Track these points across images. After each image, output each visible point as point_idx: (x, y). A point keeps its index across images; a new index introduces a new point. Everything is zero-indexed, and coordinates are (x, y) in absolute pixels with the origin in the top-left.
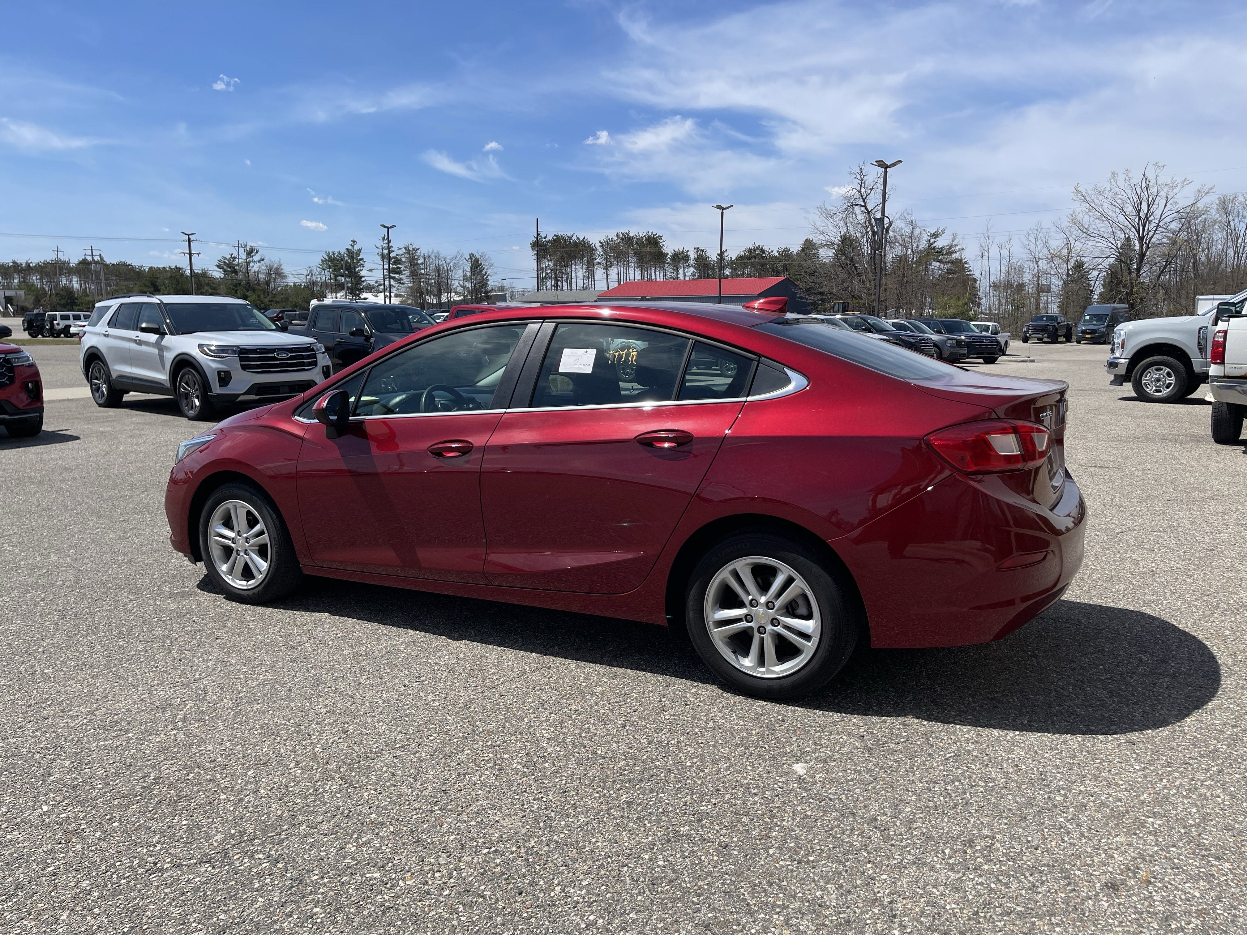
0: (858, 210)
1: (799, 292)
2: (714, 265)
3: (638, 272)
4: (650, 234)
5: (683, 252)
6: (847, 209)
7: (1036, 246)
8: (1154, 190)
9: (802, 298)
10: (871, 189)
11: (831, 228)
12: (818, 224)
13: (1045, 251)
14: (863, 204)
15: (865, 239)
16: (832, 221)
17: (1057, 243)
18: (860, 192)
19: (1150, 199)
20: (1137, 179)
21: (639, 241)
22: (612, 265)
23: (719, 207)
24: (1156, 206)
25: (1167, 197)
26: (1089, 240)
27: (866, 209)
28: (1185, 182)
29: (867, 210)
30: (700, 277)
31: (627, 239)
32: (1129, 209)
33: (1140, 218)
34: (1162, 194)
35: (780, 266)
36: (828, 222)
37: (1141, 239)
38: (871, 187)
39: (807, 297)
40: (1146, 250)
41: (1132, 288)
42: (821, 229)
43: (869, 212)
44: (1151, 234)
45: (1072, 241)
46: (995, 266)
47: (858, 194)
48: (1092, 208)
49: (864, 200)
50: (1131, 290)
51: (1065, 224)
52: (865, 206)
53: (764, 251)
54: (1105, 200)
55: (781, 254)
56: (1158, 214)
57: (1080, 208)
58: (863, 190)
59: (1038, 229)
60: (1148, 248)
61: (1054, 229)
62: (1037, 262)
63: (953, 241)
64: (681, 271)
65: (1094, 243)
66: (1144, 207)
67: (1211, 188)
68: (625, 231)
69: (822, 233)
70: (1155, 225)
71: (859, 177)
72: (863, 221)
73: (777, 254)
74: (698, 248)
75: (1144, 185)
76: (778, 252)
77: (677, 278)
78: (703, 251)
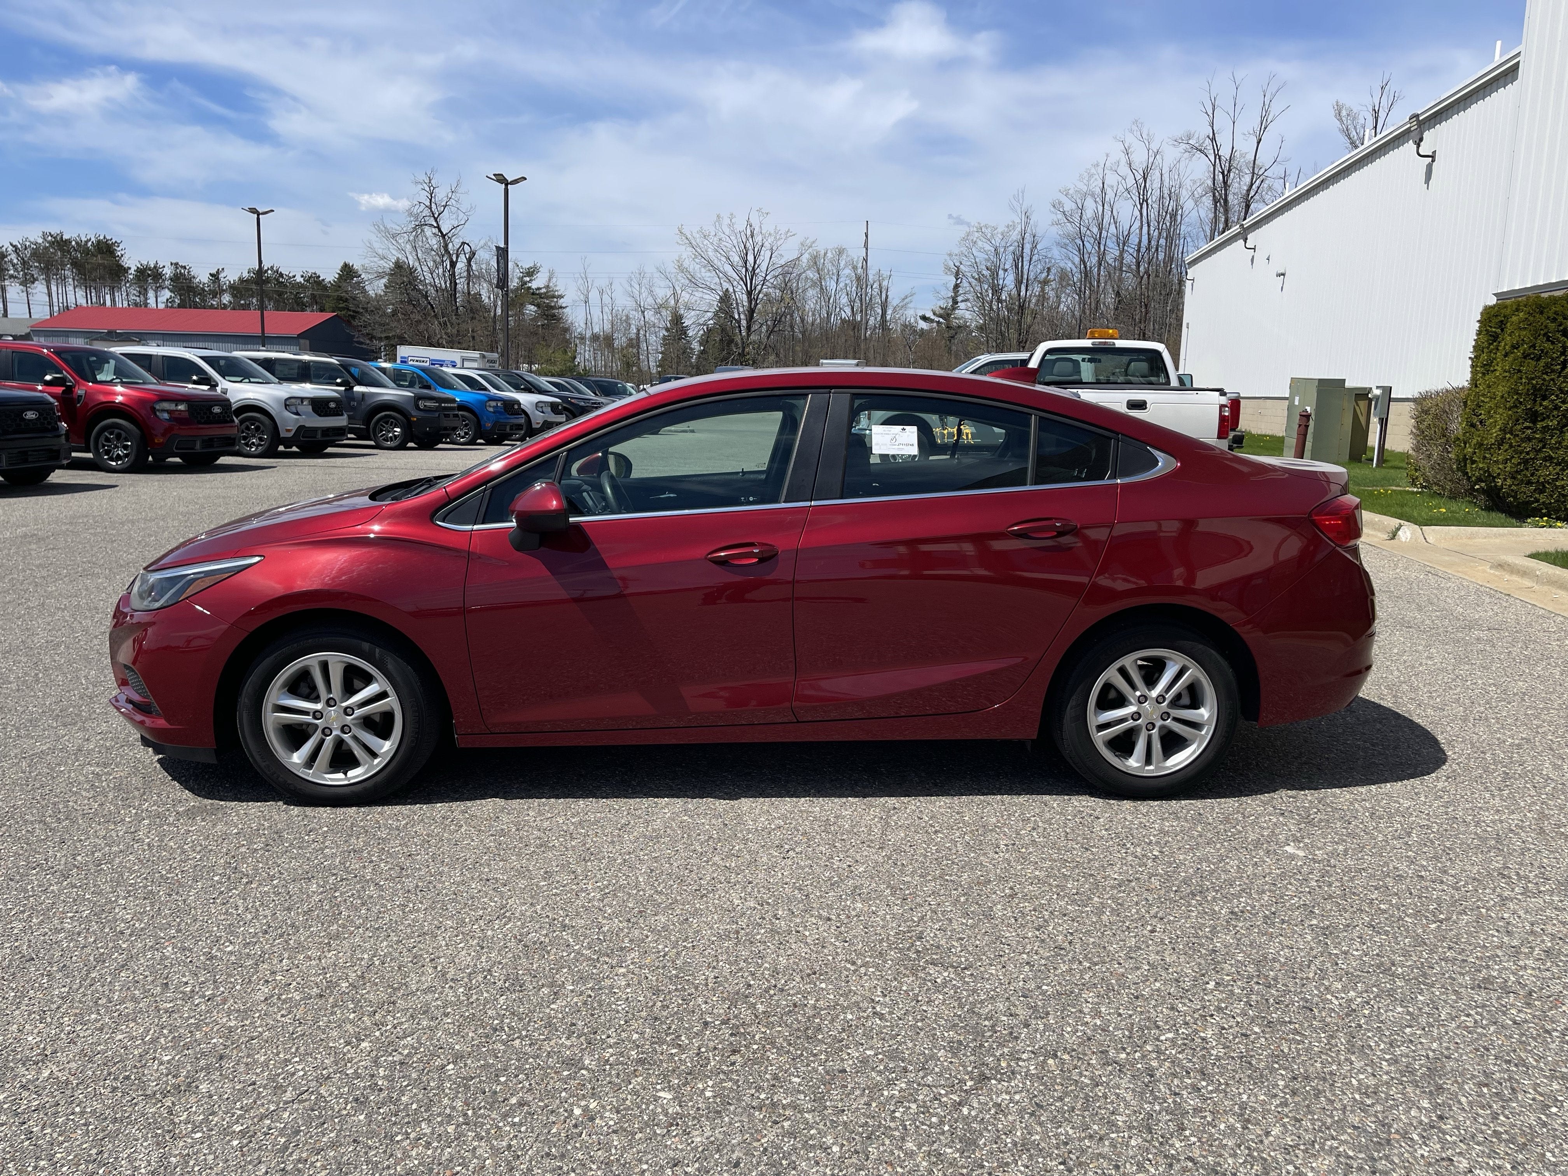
0: (428, 231)
1: (356, 334)
2: (203, 289)
3: (80, 293)
4: (102, 238)
5: (155, 267)
6: (415, 229)
7: (640, 293)
8: (758, 239)
9: (362, 343)
10: (445, 207)
11: (394, 252)
12: (376, 245)
13: (650, 300)
14: (435, 225)
15: (441, 270)
16: (394, 242)
17: (662, 292)
18: (431, 208)
19: (756, 250)
20: (740, 226)
21: (82, 247)
22: (34, 280)
23: (253, 211)
24: (761, 258)
25: (772, 249)
26: (697, 291)
27: (440, 230)
28: (788, 234)
29: (442, 233)
30: (179, 306)
31: (60, 243)
32: (736, 259)
33: (747, 270)
34: (767, 244)
35: (305, 297)
36: (390, 245)
37: (749, 293)
38: (444, 203)
39: (368, 342)
40: (755, 306)
41: (744, 348)
42: (380, 252)
43: (443, 236)
44: (759, 287)
45: (679, 292)
46: (596, 313)
47: (427, 212)
48: (699, 255)
49: (436, 220)
50: (743, 351)
51: (672, 269)
52: (438, 227)
53: (281, 275)
54: (710, 246)
55: (308, 281)
56: (764, 267)
57: (687, 253)
58: (433, 206)
59: (641, 274)
60: (756, 304)
61: (658, 275)
62: (643, 312)
63: (550, 280)
64: (151, 294)
65: (700, 295)
66: (751, 258)
67: (814, 242)
68: (55, 231)
69: (383, 258)
70: (761, 278)
71: (428, 189)
72: (436, 246)
73: (302, 280)
74: (176, 264)
75: (749, 233)
76: (302, 276)
77: (146, 305)
78: (185, 267)
